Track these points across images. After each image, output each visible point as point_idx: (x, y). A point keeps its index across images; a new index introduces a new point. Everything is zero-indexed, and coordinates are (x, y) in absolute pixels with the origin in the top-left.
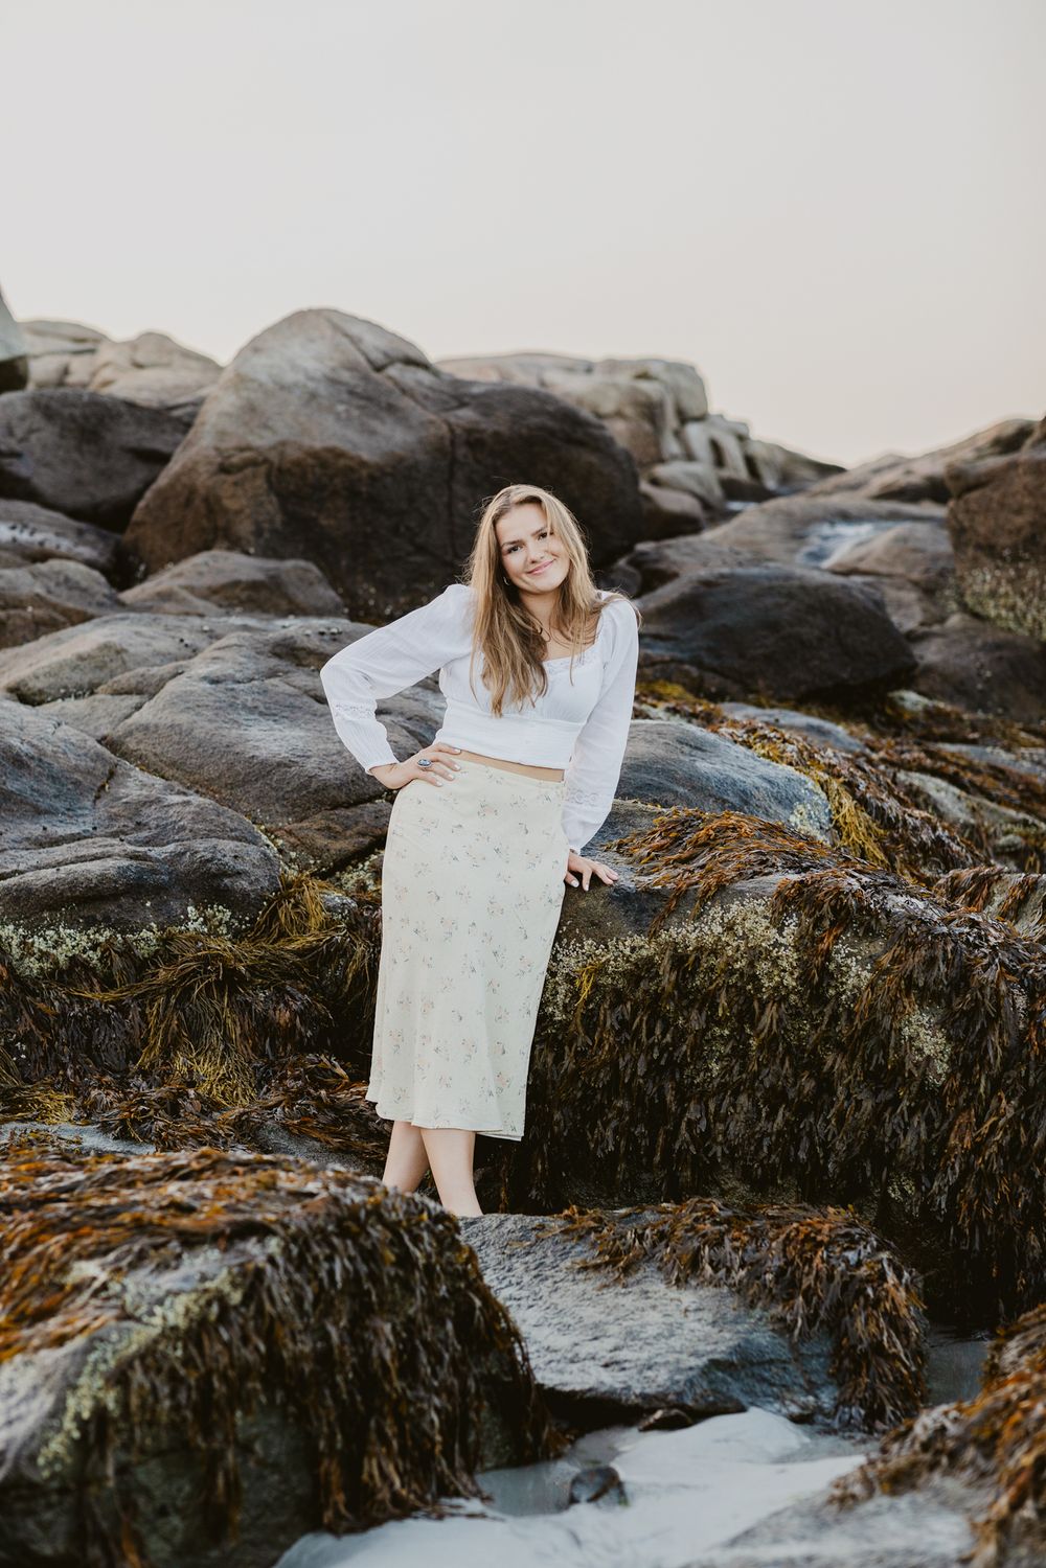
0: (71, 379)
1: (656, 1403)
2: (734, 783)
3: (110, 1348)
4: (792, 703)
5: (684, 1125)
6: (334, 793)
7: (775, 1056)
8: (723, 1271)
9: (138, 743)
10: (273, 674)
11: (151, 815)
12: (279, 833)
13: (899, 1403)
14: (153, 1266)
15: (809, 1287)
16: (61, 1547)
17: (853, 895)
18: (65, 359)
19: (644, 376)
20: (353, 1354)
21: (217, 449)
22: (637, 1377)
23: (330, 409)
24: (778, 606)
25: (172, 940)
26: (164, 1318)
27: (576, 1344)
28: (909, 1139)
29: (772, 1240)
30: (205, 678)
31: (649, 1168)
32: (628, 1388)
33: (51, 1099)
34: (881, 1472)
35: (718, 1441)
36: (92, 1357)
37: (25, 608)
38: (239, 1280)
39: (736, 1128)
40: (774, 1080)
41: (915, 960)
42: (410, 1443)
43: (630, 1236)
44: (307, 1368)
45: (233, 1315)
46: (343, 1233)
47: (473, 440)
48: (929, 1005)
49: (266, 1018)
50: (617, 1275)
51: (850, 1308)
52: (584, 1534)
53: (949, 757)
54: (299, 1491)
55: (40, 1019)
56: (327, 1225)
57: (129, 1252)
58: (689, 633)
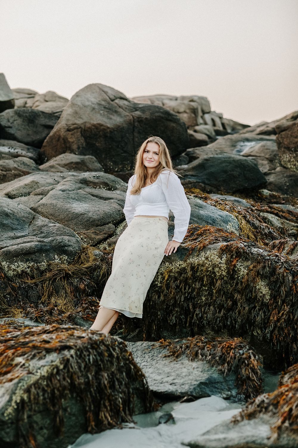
0: (27, 105)
1: (184, 395)
2: (211, 217)
3: (25, 382)
4: (231, 193)
5: (195, 315)
6: (97, 222)
7: (220, 295)
8: (204, 357)
9: (41, 209)
10: (80, 188)
11: (45, 229)
12: (81, 234)
13: (255, 393)
14: (37, 358)
15: (229, 361)
16: (12, 439)
17: (242, 249)
18: (26, 99)
19: (192, 101)
20: (96, 383)
21: (66, 124)
22: (179, 387)
23: (99, 112)
24: (227, 166)
25: (51, 265)
26: (41, 373)
27: (162, 378)
28: (259, 318)
29: (218, 348)
30: (60, 190)
31: (185, 327)
32: (177, 391)
33: (16, 311)
34: (246, 414)
35: (202, 405)
36: (20, 385)
37: (11, 171)
38: (62, 362)
39: (210, 316)
40: (220, 302)
41: (259, 267)
42: (113, 407)
43: (178, 347)
44: (83, 387)
45: (61, 372)
46: (93, 348)
47: (140, 120)
48: (264, 279)
49: (77, 287)
50: (174, 358)
51: (241, 367)
52: (162, 432)
53: (276, 208)
54: (81, 422)
55: (13, 288)
56: (88, 346)
57: (31, 354)
58: (201, 174)
